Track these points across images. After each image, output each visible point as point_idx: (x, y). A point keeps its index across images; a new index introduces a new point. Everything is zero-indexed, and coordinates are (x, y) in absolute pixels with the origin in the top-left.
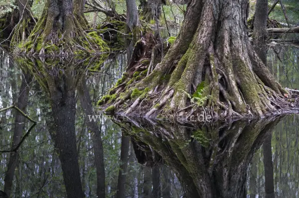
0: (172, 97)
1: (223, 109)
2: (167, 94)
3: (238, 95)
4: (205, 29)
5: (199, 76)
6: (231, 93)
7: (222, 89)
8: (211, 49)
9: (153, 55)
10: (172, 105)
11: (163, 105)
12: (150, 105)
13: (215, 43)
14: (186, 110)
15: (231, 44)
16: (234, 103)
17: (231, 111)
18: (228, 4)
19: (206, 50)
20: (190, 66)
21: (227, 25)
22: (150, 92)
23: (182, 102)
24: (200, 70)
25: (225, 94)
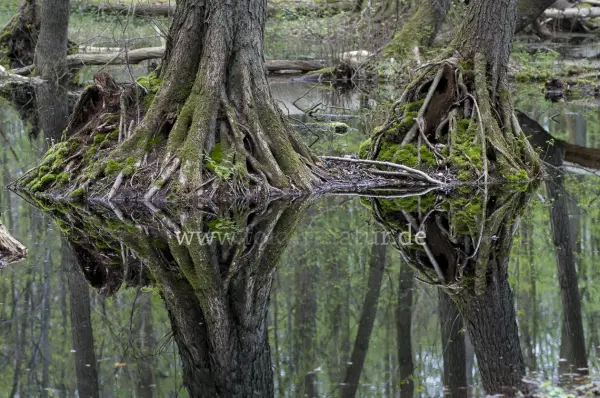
0: (179, 168)
1: (253, 183)
2: (170, 164)
3: (273, 161)
4: (215, 64)
5: (212, 136)
6: (261, 159)
7: (247, 154)
8: (223, 94)
9: (123, 106)
10: (183, 180)
11: (167, 182)
12: (147, 184)
13: (227, 84)
14: (205, 187)
15: (253, 85)
16: (270, 175)
17: (268, 186)
18: (246, 25)
19: (219, 97)
20: (199, 121)
21: (245, 57)
22: (138, 164)
23: (198, 175)
24: (213, 127)
25: (254, 161)
